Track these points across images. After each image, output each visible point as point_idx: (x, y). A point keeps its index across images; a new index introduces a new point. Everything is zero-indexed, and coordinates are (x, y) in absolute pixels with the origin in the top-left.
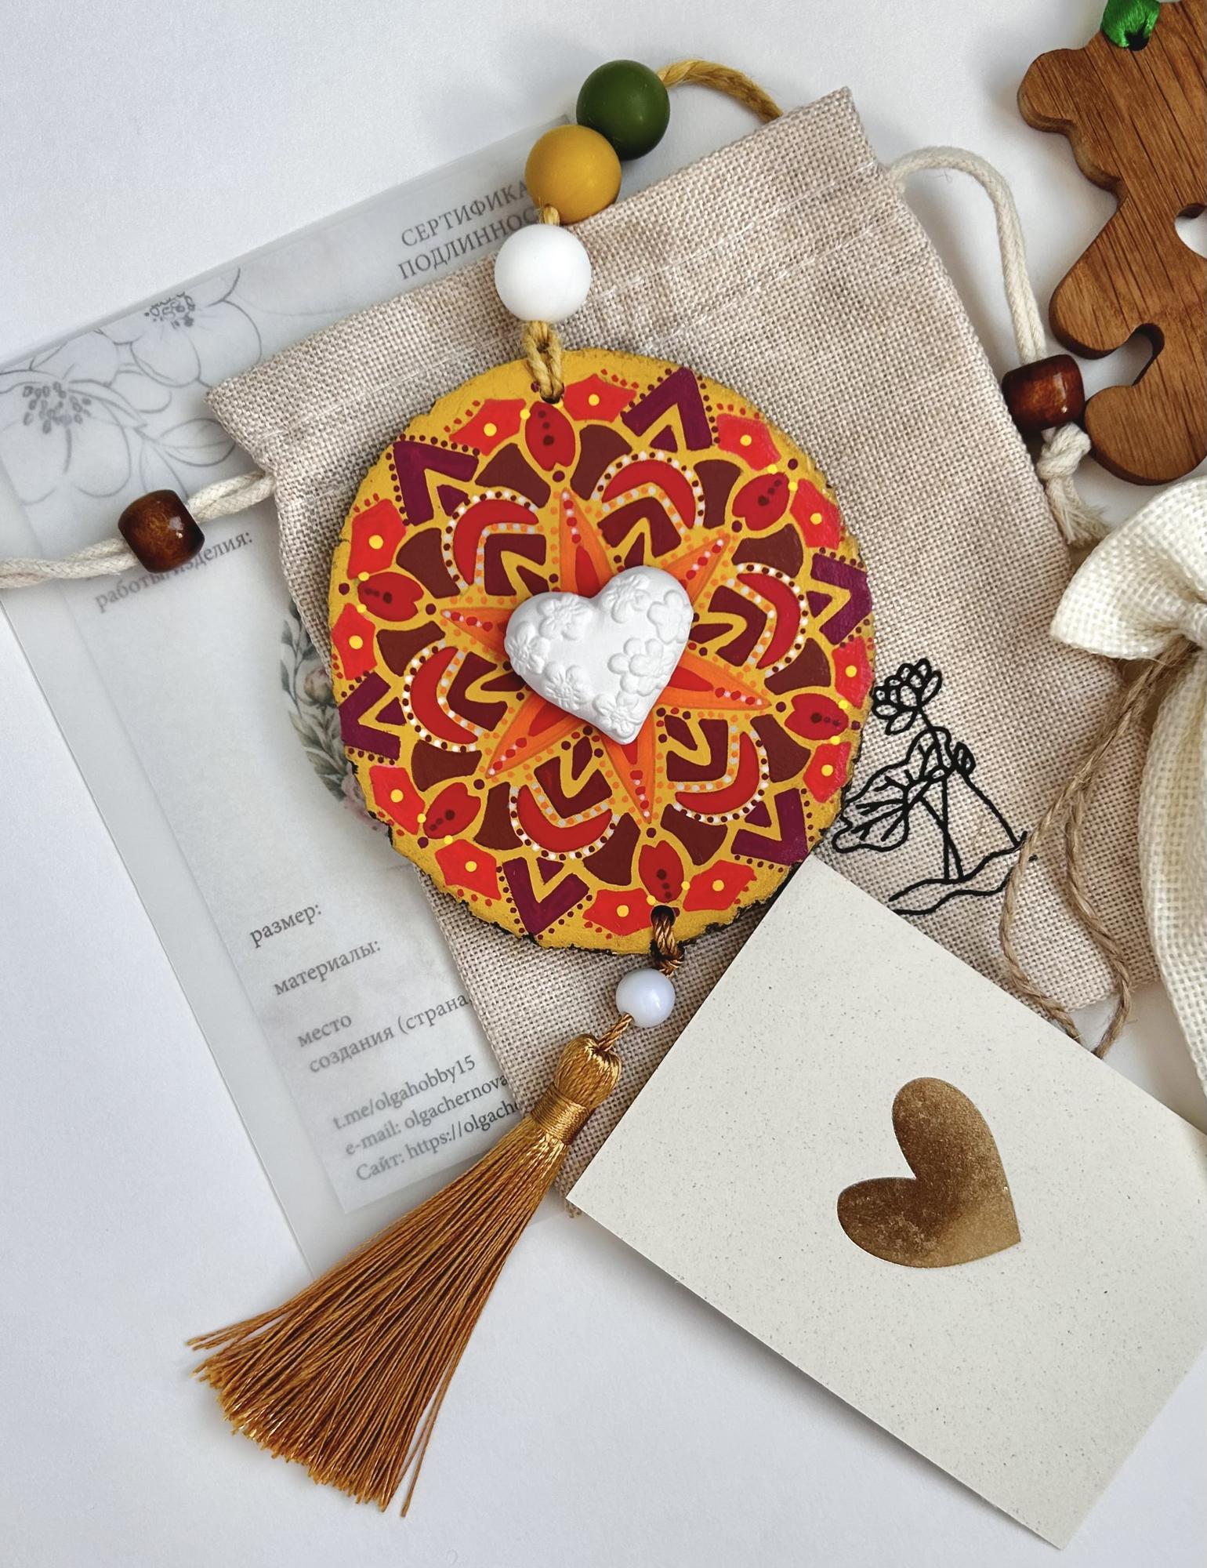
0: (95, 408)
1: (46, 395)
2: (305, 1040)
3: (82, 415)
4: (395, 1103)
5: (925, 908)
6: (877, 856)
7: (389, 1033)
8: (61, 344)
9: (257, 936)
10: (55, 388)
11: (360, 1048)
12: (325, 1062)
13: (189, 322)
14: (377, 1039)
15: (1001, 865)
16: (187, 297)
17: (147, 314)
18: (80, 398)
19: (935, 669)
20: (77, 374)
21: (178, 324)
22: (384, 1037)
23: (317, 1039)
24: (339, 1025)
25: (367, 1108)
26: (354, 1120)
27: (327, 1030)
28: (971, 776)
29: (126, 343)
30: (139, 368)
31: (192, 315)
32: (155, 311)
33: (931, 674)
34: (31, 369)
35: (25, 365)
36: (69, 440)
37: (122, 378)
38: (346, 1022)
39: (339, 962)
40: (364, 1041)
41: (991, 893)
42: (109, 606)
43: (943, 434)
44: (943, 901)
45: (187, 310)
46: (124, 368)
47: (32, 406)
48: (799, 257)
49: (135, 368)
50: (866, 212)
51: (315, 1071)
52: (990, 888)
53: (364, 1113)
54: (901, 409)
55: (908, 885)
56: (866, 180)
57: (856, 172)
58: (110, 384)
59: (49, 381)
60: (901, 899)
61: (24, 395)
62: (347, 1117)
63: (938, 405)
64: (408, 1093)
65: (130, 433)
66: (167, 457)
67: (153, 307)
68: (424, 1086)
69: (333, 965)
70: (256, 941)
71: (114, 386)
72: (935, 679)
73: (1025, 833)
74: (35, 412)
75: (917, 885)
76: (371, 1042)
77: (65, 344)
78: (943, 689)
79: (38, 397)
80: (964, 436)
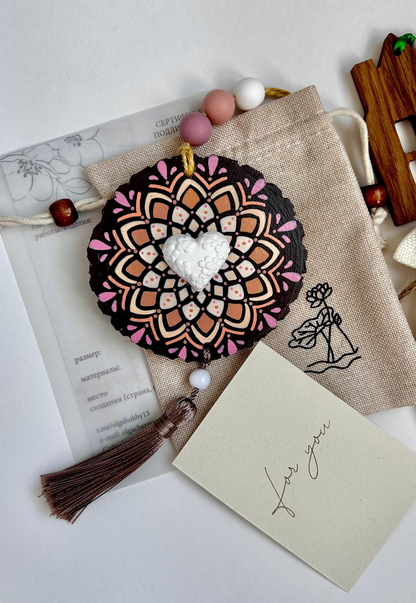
0: (43, 170)
1: (27, 164)
2: (90, 399)
3: (38, 172)
4: (120, 425)
5: (320, 371)
6: (304, 350)
7: (120, 400)
8: (33, 147)
9: (77, 360)
10: (30, 162)
11: (109, 404)
12: (96, 408)
13: (79, 145)
14: (116, 401)
15: (349, 358)
16: (79, 136)
17: (65, 140)
18: (38, 166)
19: (330, 286)
20: (38, 158)
21: (75, 145)
22: (118, 401)
23: (94, 399)
24: (103, 395)
25: (109, 426)
26: (104, 430)
27: (98, 396)
28: (340, 326)
29: (56, 149)
30: (60, 158)
31: (80, 142)
32: (68, 140)
33: (328, 288)
34: (22, 155)
35: (20, 153)
36: (33, 180)
37: (53, 161)
38: (105, 394)
39: (105, 372)
40: (111, 402)
41: (343, 368)
42: (39, 239)
43: (339, 206)
44: (326, 369)
45: (79, 140)
46: (54, 158)
47: (21, 167)
48: (295, 141)
49: (59, 158)
50: (319, 127)
51: (92, 411)
52: (343, 366)
53: (108, 428)
54: (326, 196)
55: (314, 362)
56: (320, 116)
57: (316, 113)
58: (49, 163)
59: (28, 159)
60: (312, 367)
61: (19, 163)
62: (102, 428)
63: (339, 195)
64: (125, 422)
65: (54, 180)
66: (66, 190)
67: (68, 138)
68: (131, 420)
69: (103, 373)
70: (77, 362)
71: (50, 164)
72: (330, 290)
73: (358, 348)
74: (22, 170)
75: (317, 362)
76: (114, 402)
77: (35, 148)
78: (332, 294)
79: (24, 165)
80: (347, 207)
